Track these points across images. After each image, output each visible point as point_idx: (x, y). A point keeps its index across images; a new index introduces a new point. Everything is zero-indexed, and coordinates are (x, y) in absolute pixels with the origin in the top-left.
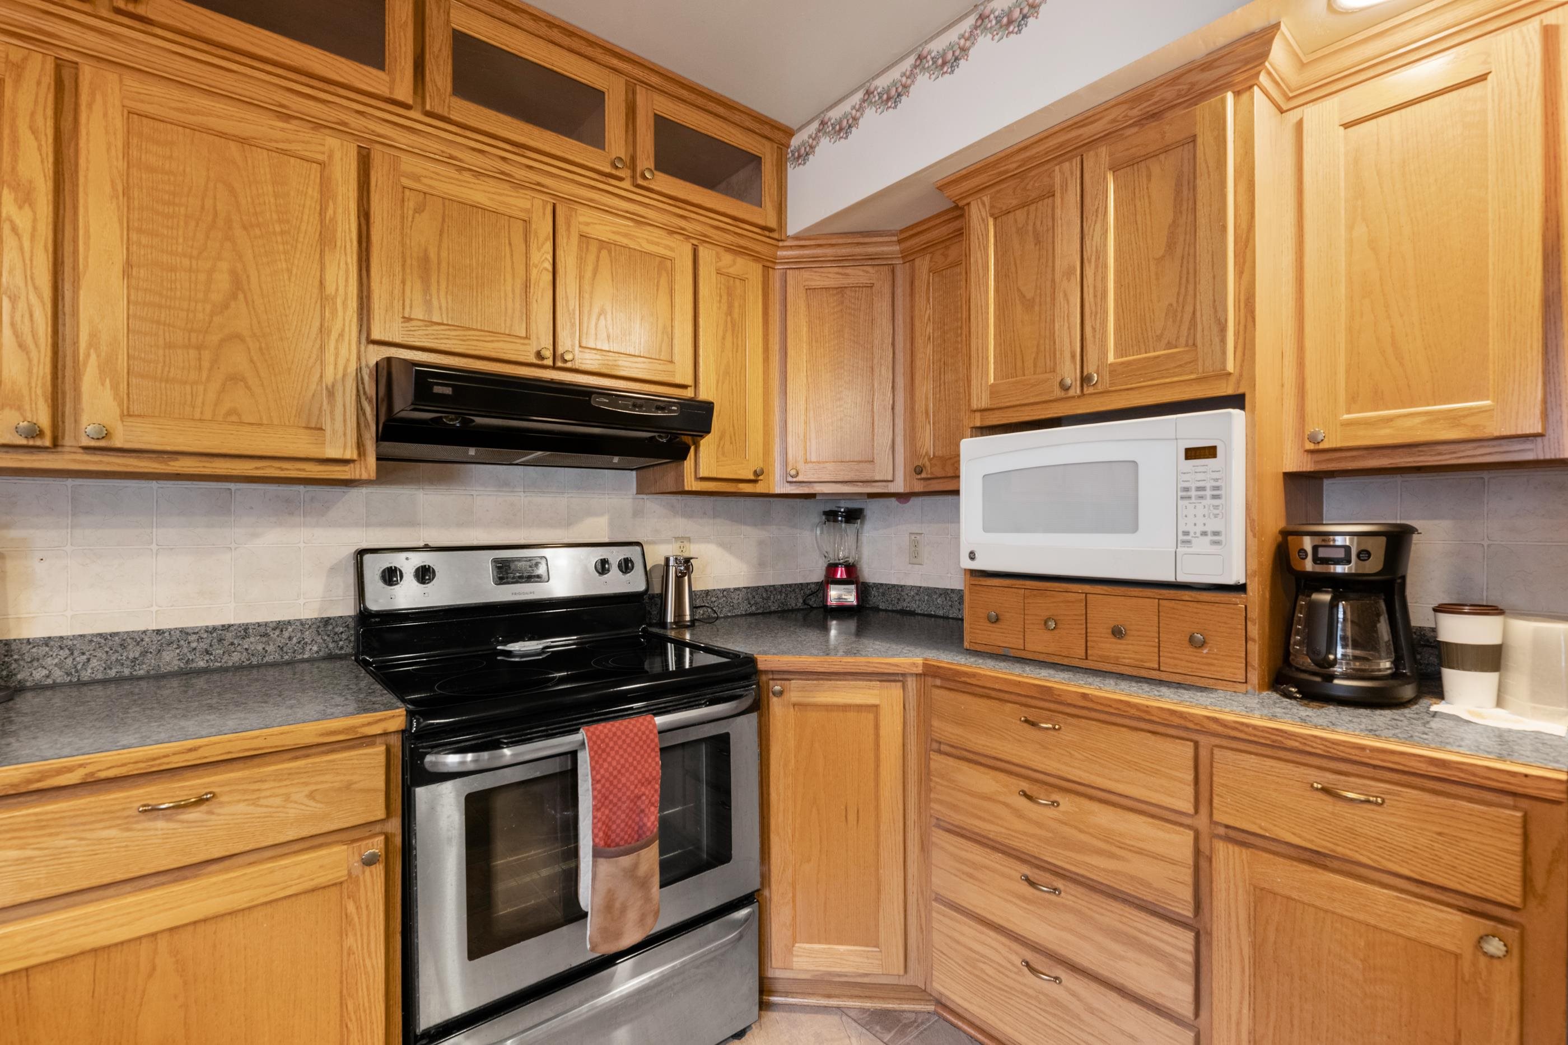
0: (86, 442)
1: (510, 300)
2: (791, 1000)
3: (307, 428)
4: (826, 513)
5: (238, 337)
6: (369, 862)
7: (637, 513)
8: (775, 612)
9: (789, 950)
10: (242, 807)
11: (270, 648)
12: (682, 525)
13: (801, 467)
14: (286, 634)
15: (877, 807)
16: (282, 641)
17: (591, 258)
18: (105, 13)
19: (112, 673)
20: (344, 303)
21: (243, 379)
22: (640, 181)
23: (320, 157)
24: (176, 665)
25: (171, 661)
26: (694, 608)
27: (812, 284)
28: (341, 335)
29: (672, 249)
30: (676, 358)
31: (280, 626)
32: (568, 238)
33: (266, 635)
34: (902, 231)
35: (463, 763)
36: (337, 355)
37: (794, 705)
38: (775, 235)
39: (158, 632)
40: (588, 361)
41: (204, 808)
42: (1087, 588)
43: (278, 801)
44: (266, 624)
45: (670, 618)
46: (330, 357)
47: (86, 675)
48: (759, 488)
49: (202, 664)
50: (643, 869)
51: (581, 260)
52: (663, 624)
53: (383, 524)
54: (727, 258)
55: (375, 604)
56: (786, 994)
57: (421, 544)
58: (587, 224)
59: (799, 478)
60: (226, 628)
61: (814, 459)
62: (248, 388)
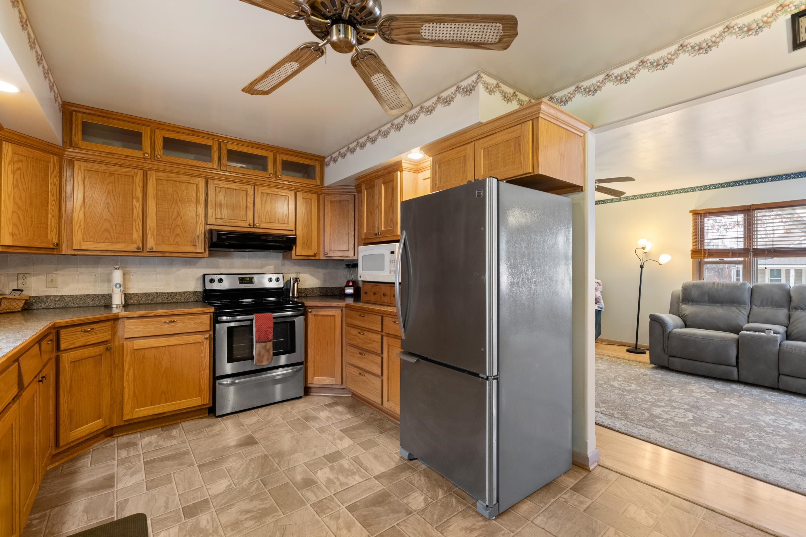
0: (148, 250)
1: (242, 211)
2: (315, 394)
3: (193, 245)
4: (346, 265)
5: (178, 225)
6: (206, 339)
7: (283, 265)
8: (329, 295)
9: (313, 379)
10: (181, 324)
11: (182, 298)
12: (297, 268)
13: (329, 252)
14: (186, 295)
15: (335, 342)
16: (184, 297)
17: (265, 198)
18: (153, 161)
19: (147, 302)
20: (202, 216)
21: (179, 235)
22: (277, 178)
23: (196, 183)
24: (160, 301)
25: (159, 300)
26: (298, 293)
27: (332, 200)
28: (201, 224)
29: (288, 194)
30: (290, 223)
31: (184, 293)
32: (258, 194)
33: (181, 295)
34: (356, 186)
35: (227, 319)
36: (200, 228)
37: (314, 315)
38: (321, 187)
39: (157, 293)
40: (263, 225)
41: (174, 323)
42: (380, 284)
43: (188, 324)
44: (181, 292)
45: (291, 295)
46: (198, 229)
47: (141, 302)
48: (316, 258)
49: (166, 301)
50: (268, 347)
51: (262, 200)
52: (289, 296)
53: (210, 268)
54: (305, 194)
55: (208, 288)
56: (314, 393)
57: (220, 273)
58: (263, 190)
59: (328, 255)
60: (172, 293)
61: (332, 250)
62: (180, 237)
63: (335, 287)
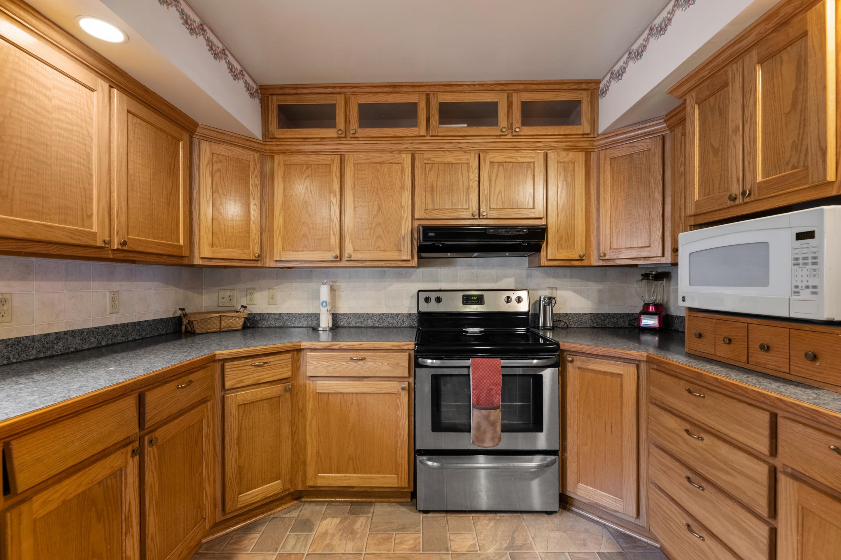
0: (347, 259)
1: (462, 196)
3: (398, 250)
4: (642, 275)
5: (380, 224)
6: (403, 389)
7: (529, 276)
8: (609, 328)
9: (576, 485)
10: (371, 363)
11: (394, 322)
12: (552, 282)
13: (607, 252)
14: (399, 318)
15: (622, 427)
16: (397, 320)
17: (495, 171)
19: (357, 325)
20: (407, 208)
21: (381, 237)
22: (514, 134)
23: (400, 161)
24: (371, 325)
25: (370, 323)
26: (553, 322)
27: (614, 156)
28: (406, 219)
29: (533, 158)
30: (536, 206)
31: (397, 315)
32: (485, 165)
33: (393, 318)
34: (666, 116)
35: (432, 363)
36: (405, 225)
37: (579, 368)
38: (591, 136)
39: (367, 314)
40: (493, 214)
41: (363, 361)
42: (749, 320)
43: (380, 364)
44: (393, 314)
45: (541, 325)
46: (403, 227)
47: (352, 325)
48: (584, 263)
49: (377, 325)
50: (492, 418)
51: (490, 173)
52: (538, 328)
53: (427, 281)
54: (563, 154)
55: (422, 310)
57: (438, 289)
58: (493, 158)
59: (607, 257)
60: (383, 314)
61: (615, 247)
62: (382, 239)
63: (620, 314)
